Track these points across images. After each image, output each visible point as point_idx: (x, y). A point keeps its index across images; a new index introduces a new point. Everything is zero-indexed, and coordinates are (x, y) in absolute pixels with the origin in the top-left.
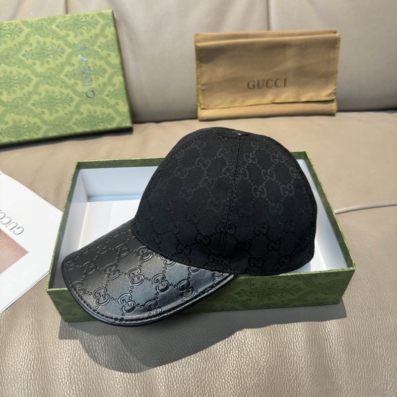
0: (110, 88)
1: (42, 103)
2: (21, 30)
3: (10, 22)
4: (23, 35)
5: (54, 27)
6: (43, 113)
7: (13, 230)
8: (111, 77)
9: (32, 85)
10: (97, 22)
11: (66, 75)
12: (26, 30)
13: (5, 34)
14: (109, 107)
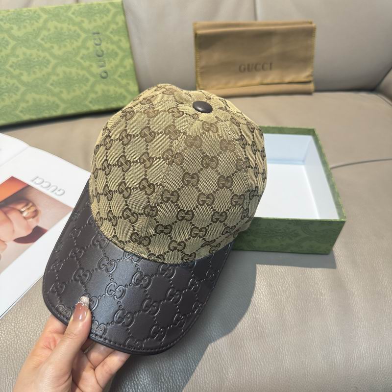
0: (121, 70)
1: (60, 83)
2: (39, 17)
3: (29, 9)
4: (41, 21)
5: (70, 14)
6: (61, 92)
7: (55, 192)
8: (122, 60)
9: (50, 67)
10: (108, 11)
11: (82, 58)
12: (44, 16)
13: (25, 20)
14: (121, 86)
